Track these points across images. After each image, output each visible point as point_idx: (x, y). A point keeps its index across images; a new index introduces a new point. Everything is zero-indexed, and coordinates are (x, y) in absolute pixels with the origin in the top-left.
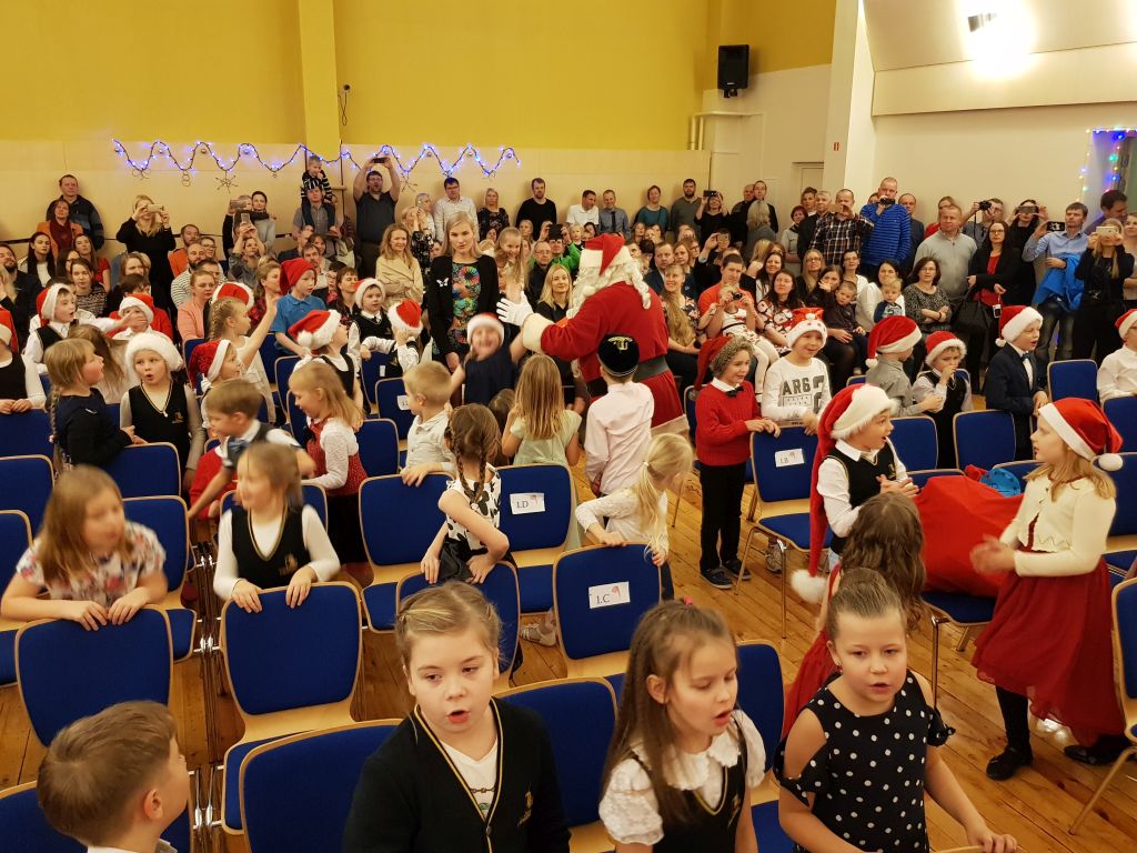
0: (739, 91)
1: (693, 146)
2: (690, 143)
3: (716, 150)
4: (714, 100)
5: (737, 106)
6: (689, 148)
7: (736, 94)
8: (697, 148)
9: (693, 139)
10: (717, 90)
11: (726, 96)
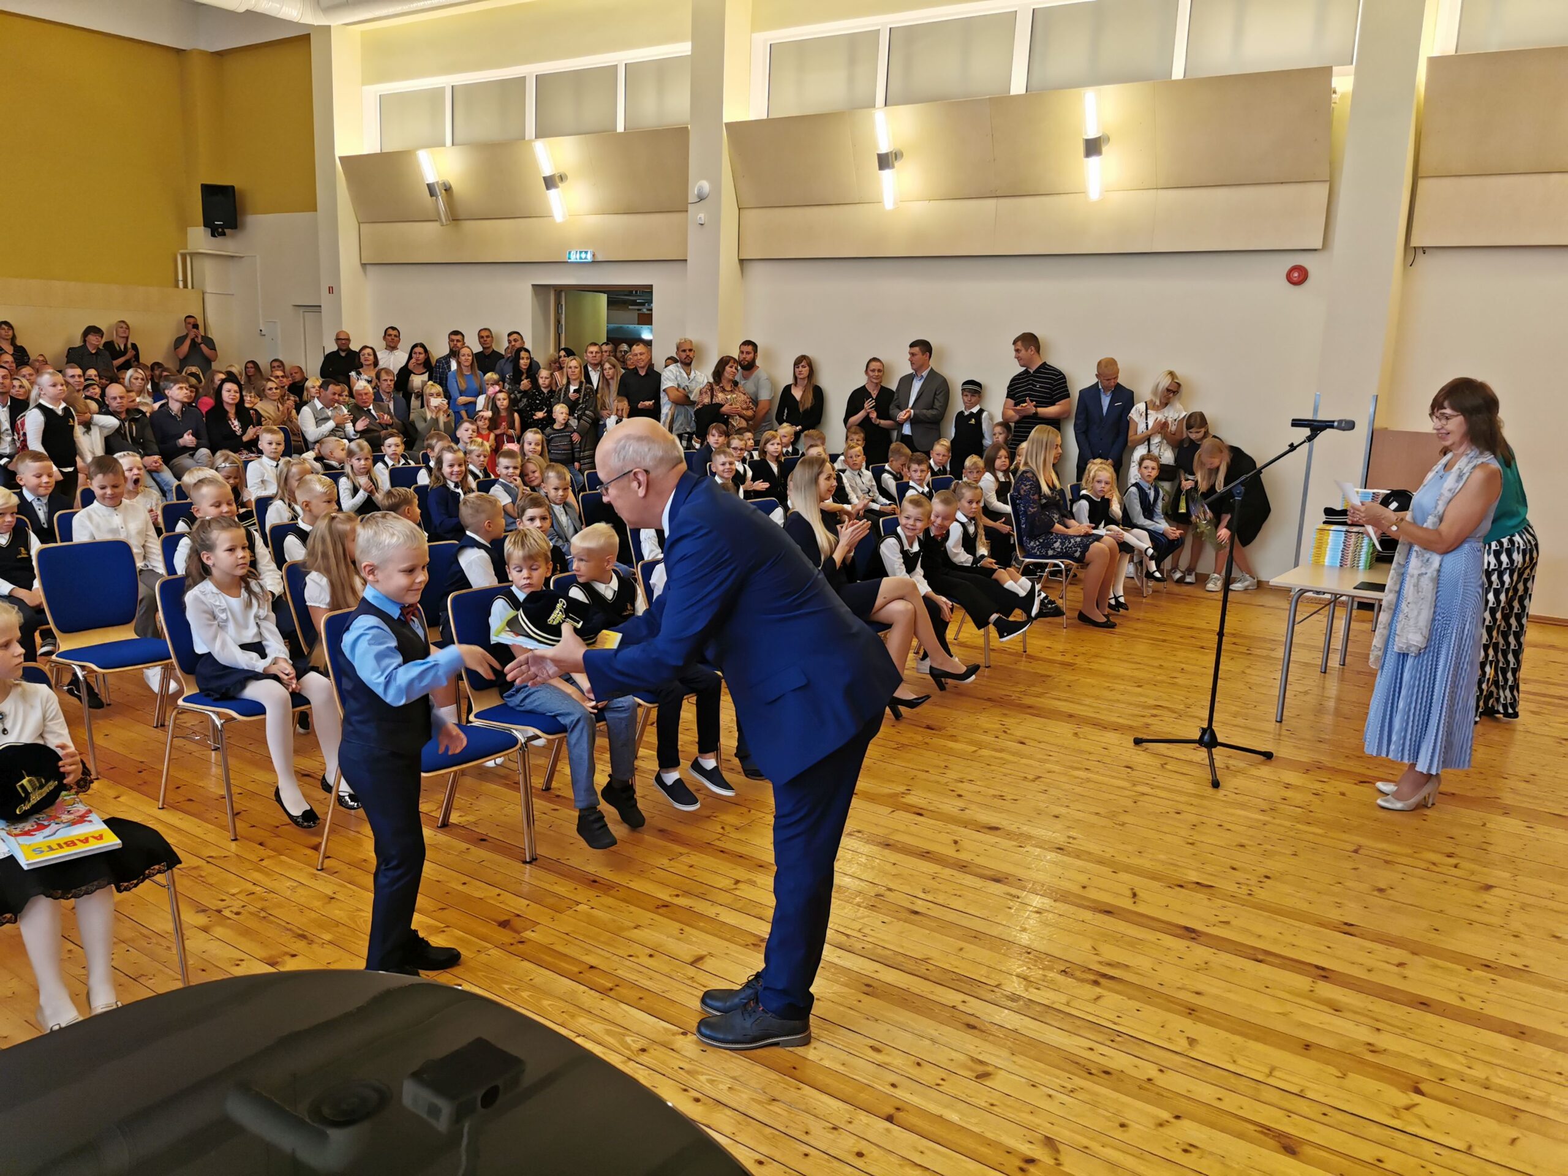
0: (226, 231)
1: (181, 284)
2: (177, 281)
3: (208, 290)
4: (199, 238)
5: (228, 245)
6: (177, 286)
7: (223, 234)
8: (185, 286)
9: (180, 277)
10: (203, 227)
11: (213, 235)
